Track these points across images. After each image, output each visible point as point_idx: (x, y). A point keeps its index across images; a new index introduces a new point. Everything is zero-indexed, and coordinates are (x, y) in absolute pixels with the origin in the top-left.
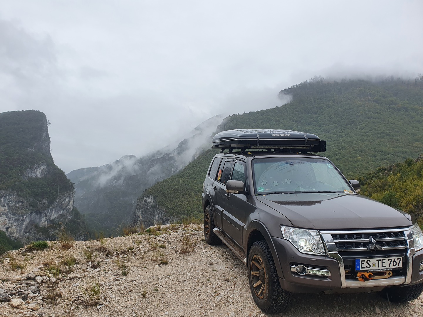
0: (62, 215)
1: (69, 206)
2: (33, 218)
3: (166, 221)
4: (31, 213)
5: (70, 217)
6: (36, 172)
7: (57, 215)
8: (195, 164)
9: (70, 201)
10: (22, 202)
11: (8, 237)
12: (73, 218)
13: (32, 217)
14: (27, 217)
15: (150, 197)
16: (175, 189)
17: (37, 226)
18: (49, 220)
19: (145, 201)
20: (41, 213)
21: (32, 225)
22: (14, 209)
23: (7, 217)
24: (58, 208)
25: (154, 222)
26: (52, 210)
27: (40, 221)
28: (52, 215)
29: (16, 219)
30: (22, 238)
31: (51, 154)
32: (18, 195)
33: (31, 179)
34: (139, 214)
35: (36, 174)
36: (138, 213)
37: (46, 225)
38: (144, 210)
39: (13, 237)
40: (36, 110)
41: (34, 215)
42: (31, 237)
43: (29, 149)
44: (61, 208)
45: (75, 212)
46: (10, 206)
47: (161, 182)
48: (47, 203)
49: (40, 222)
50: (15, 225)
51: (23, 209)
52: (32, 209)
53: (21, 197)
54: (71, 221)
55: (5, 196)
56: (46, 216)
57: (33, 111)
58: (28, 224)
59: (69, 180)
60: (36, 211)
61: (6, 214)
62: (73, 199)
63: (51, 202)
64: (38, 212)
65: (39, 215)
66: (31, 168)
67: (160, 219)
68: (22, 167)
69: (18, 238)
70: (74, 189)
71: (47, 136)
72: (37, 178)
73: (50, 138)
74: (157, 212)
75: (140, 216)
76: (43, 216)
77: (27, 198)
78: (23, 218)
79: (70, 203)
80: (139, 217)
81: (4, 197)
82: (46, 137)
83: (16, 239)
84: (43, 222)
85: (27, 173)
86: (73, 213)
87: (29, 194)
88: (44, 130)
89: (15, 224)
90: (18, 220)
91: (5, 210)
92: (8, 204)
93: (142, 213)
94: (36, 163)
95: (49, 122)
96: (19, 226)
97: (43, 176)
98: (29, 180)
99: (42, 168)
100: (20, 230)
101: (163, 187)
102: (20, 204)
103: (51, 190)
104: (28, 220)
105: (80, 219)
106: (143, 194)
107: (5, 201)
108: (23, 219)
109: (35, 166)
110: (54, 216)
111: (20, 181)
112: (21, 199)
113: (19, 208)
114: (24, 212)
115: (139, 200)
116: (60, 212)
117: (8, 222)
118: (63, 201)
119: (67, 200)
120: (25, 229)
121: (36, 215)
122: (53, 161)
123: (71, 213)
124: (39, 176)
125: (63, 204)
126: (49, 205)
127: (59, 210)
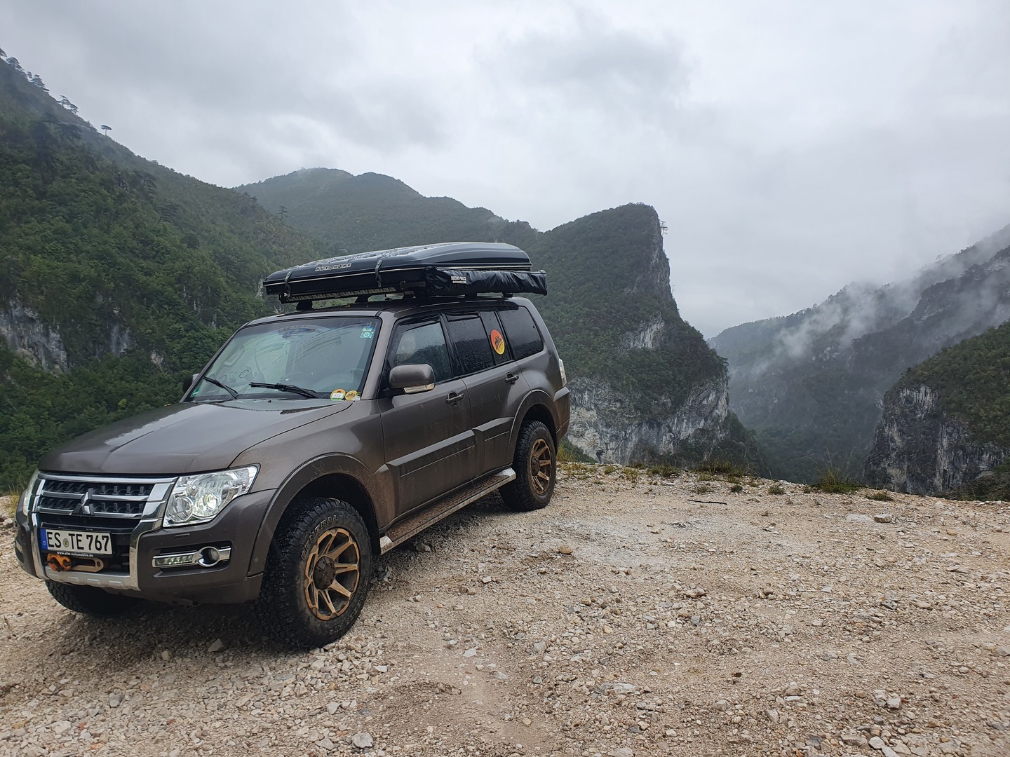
0: (702, 430)
1: (717, 411)
2: (645, 434)
3: (974, 453)
4: (640, 425)
5: (721, 436)
6: (644, 338)
7: (693, 430)
9: (719, 398)
10: (620, 401)
12: (729, 437)
13: (643, 432)
14: (632, 432)
15: (923, 389)
17: (653, 452)
18: (675, 441)
19: (907, 400)
20: (659, 425)
21: (644, 450)
22: (607, 416)
23: (597, 431)
24: (694, 414)
25: (936, 457)
26: (680, 420)
27: (659, 441)
28: (683, 429)
29: (613, 436)
31: (672, 296)
32: (614, 388)
33: (634, 352)
34: (893, 432)
35: (643, 341)
36: (889, 430)
37: (672, 451)
38: (907, 423)
40: (636, 203)
41: (645, 428)
43: (627, 290)
44: (700, 415)
45: (732, 423)
46: (599, 410)
47: (956, 346)
48: (670, 404)
49: (658, 443)
50: (611, 447)
51: (624, 416)
52: (640, 417)
53: (618, 390)
54: (724, 444)
56: (670, 431)
57: (631, 206)
58: (636, 445)
59: (714, 352)
60: (649, 421)
61: (595, 426)
62: (725, 393)
63: (678, 402)
64: (654, 423)
66: (632, 330)
67: (953, 448)
68: (617, 329)
70: (726, 371)
71: (663, 256)
72: (645, 351)
73: (668, 259)
74: (944, 430)
75: (896, 438)
76: (663, 431)
77: (629, 392)
78: (626, 433)
79: (720, 403)
80: (894, 441)
81: (589, 390)
82: (660, 258)
84: (665, 445)
85: (627, 341)
86: (729, 425)
87: (633, 383)
88: (654, 244)
89: (613, 445)
90: (616, 437)
91: (592, 416)
92: (596, 405)
93: (900, 431)
94: (642, 319)
96: (620, 450)
97: (658, 345)
98: (630, 356)
99: (655, 327)
100: (623, 459)
101: (961, 361)
102: (618, 405)
103: (675, 377)
104: (635, 439)
105: (744, 442)
106: (900, 382)
107: (590, 398)
108: (625, 435)
109: (641, 325)
110: (686, 431)
111: (614, 359)
112: (620, 395)
113: (616, 414)
114: (627, 422)
115: (892, 397)
116: (699, 424)
117: (599, 441)
118: (704, 399)
119: (712, 397)
120: (631, 458)
121: (649, 429)
122: (676, 310)
123: (724, 426)
124: (650, 345)
125: (704, 406)
126: (675, 408)
127: (696, 420)
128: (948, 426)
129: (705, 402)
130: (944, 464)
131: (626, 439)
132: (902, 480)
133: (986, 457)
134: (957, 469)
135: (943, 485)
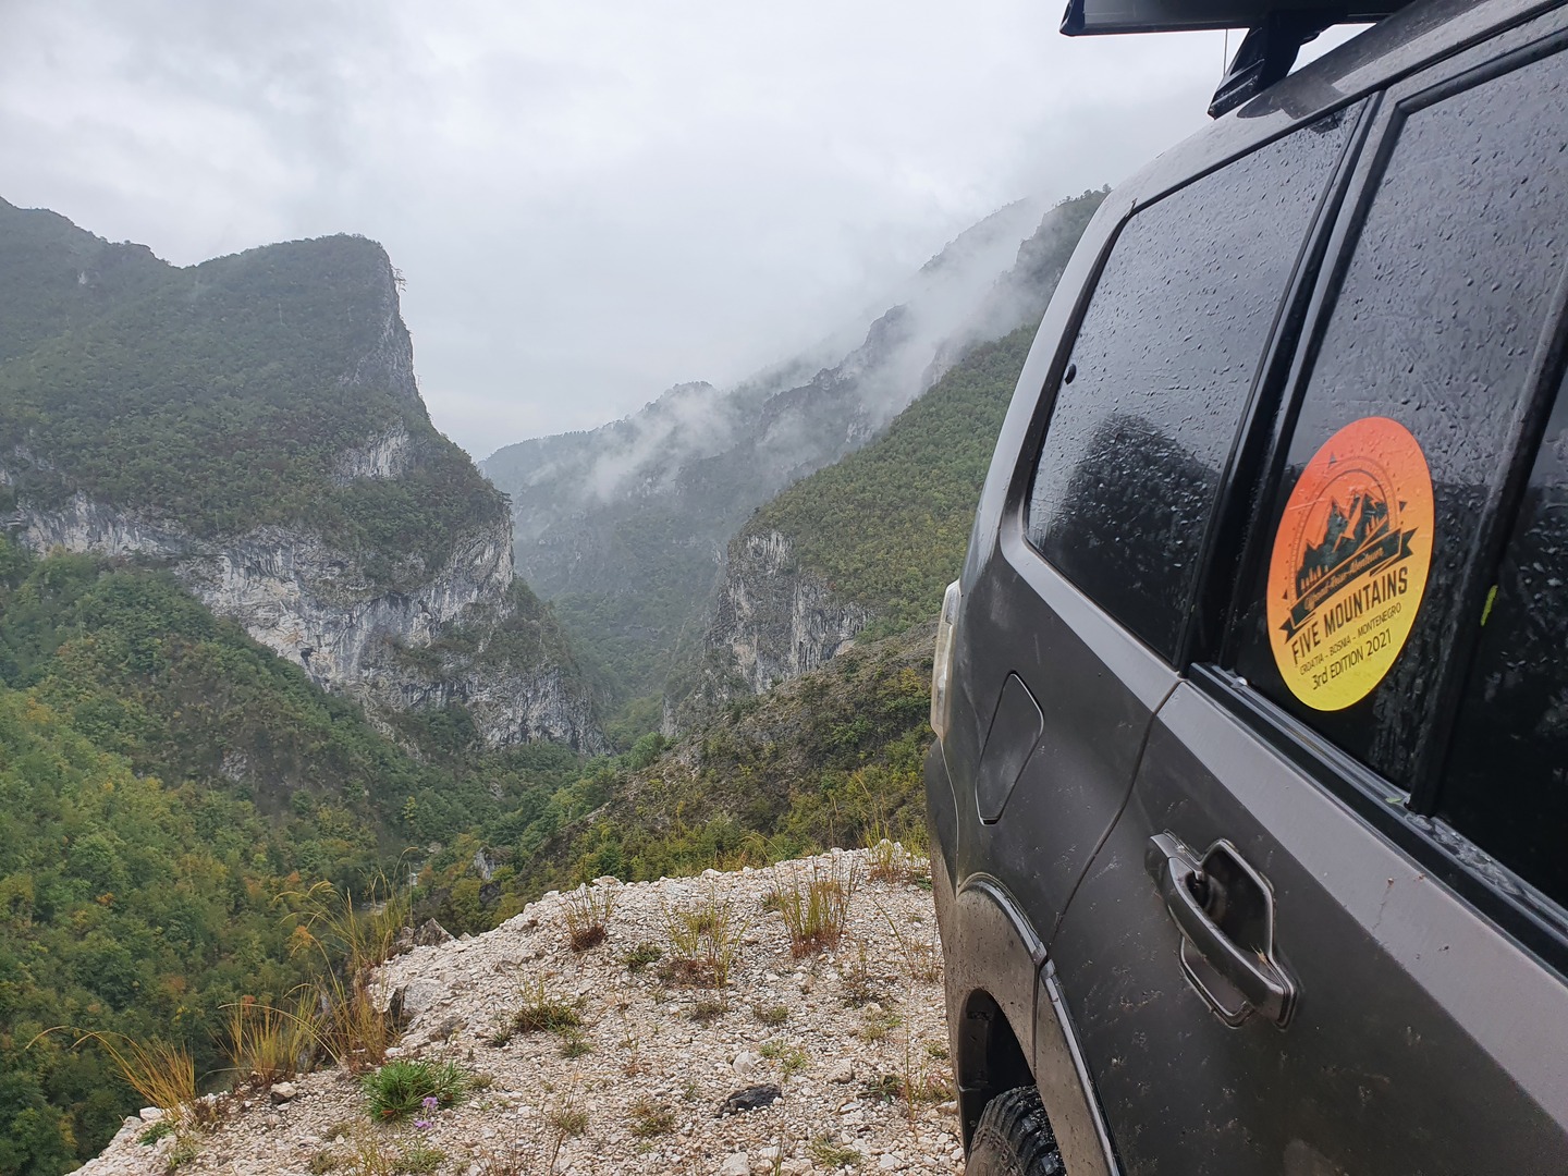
0: (475, 605)
1: (497, 575)
2: (384, 617)
3: (833, 619)
4: (375, 602)
5: (503, 612)
6: (376, 459)
7: (461, 606)
8: (933, 405)
9: (499, 555)
10: (341, 565)
11: (312, 680)
12: (515, 614)
13: (380, 614)
14: (361, 615)
15: (774, 536)
16: (862, 505)
17: (397, 646)
18: (433, 624)
19: (756, 552)
20: (406, 600)
21: (383, 642)
22: (318, 590)
23: (300, 617)
24: (461, 581)
25: (791, 625)
26: (441, 590)
27: (407, 626)
28: (445, 606)
29: (328, 623)
30: (354, 685)
31: (417, 392)
32: (327, 542)
33: (359, 482)
34: (739, 595)
35: (375, 464)
36: (735, 592)
37: (429, 640)
38: (756, 581)
39: (327, 681)
40: (351, 235)
41: (383, 606)
42: (382, 680)
43: (344, 379)
44: (473, 582)
45: (522, 596)
46: (303, 580)
47: (810, 479)
48: (423, 567)
49: (405, 630)
50: (327, 642)
51: (348, 590)
52: (375, 589)
53: (336, 546)
54: (511, 625)
55: (285, 544)
56: (425, 609)
57: (342, 238)
58: (369, 637)
59: (489, 484)
60: (389, 594)
61: (298, 608)
62: (508, 547)
63: (436, 564)
64: (397, 598)
65: (401, 607)
66: (356, 446)
67: (814, 612)
68: (328, 444)
69: (344, 684)
70: (509, 512)
71: (399, 325)
72: (379, 481)
73: (408, 332)
74: (799, 590)
75: (743, 604)
76: (413, 609)
77: (354, 550)
78: (351, 617)
79: (500, 561)
80: (740, 608)
81: (283, 548)
82: (396, 331)
83: (337, 689)
84: (417, 633)
86: (515, 595)
87: (360, 536)
88: (384, 305)
89: (329, 638)
90: (336, 624)
91: (291, 592)
92: (297, 573)
93: (748, 593)
94: (372, 429)
95: (402, 276)
96: (342, 644)
97: (399, 471)
98: (353, 488)
99: (393, 442)
100: (348, 659)
101: (817, 499)
102: (337, 570)
103: (430, 523)
104: (366, 625)
105: (538, 619)
106: (746, 527)
107: (287, 562)
108: (351, 621)
109: (370, 438)
110: (450, 608)
111: (326, 494)
112: (339, 555)
113: (333, 586)
114: (353, 598)
115: (736, 548)
116: (470, 596)
117: (305, 633)
118: (476, 556)
119: (489, 554)
120: (361, 657)
121: (391, 607)
122: (427, 416)
123: (507, 599)
124: (386, 472)
125: (478, 567)
126: (432, 573)
127: (466, 590)
128: (804, 585)
129: (478, 562)
130: (800, 634)
131: (351, 627)
132: (752, 660)
133: (846, 622)
134: (815, 640)
135: (799, 663)
